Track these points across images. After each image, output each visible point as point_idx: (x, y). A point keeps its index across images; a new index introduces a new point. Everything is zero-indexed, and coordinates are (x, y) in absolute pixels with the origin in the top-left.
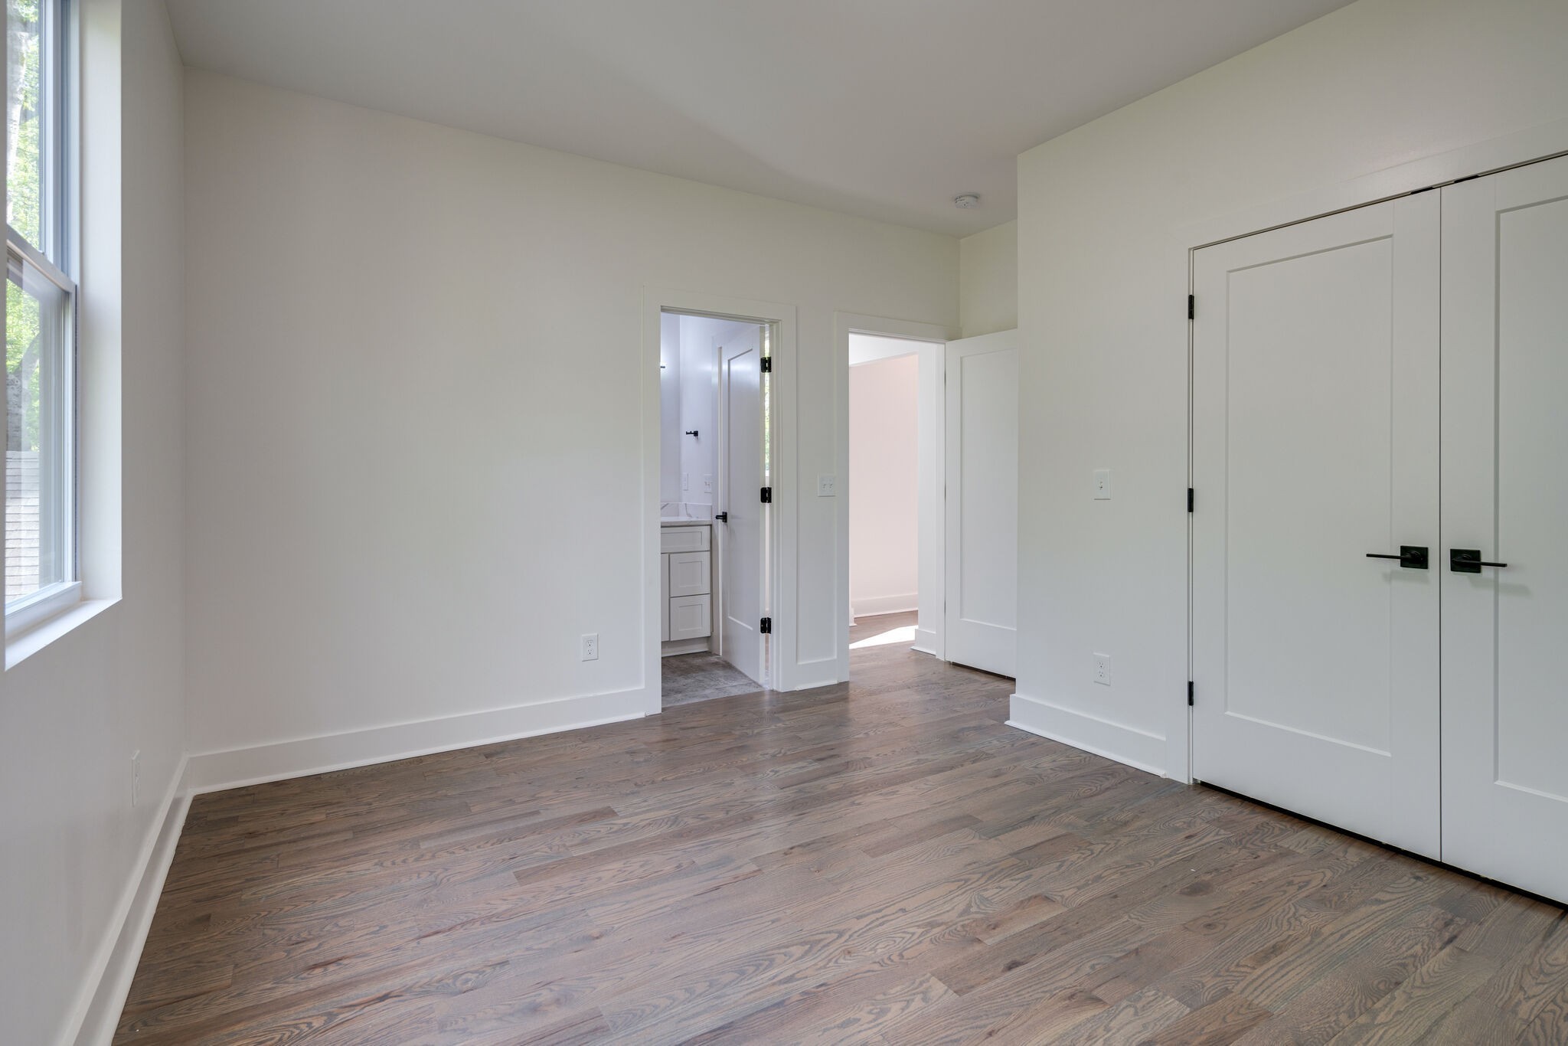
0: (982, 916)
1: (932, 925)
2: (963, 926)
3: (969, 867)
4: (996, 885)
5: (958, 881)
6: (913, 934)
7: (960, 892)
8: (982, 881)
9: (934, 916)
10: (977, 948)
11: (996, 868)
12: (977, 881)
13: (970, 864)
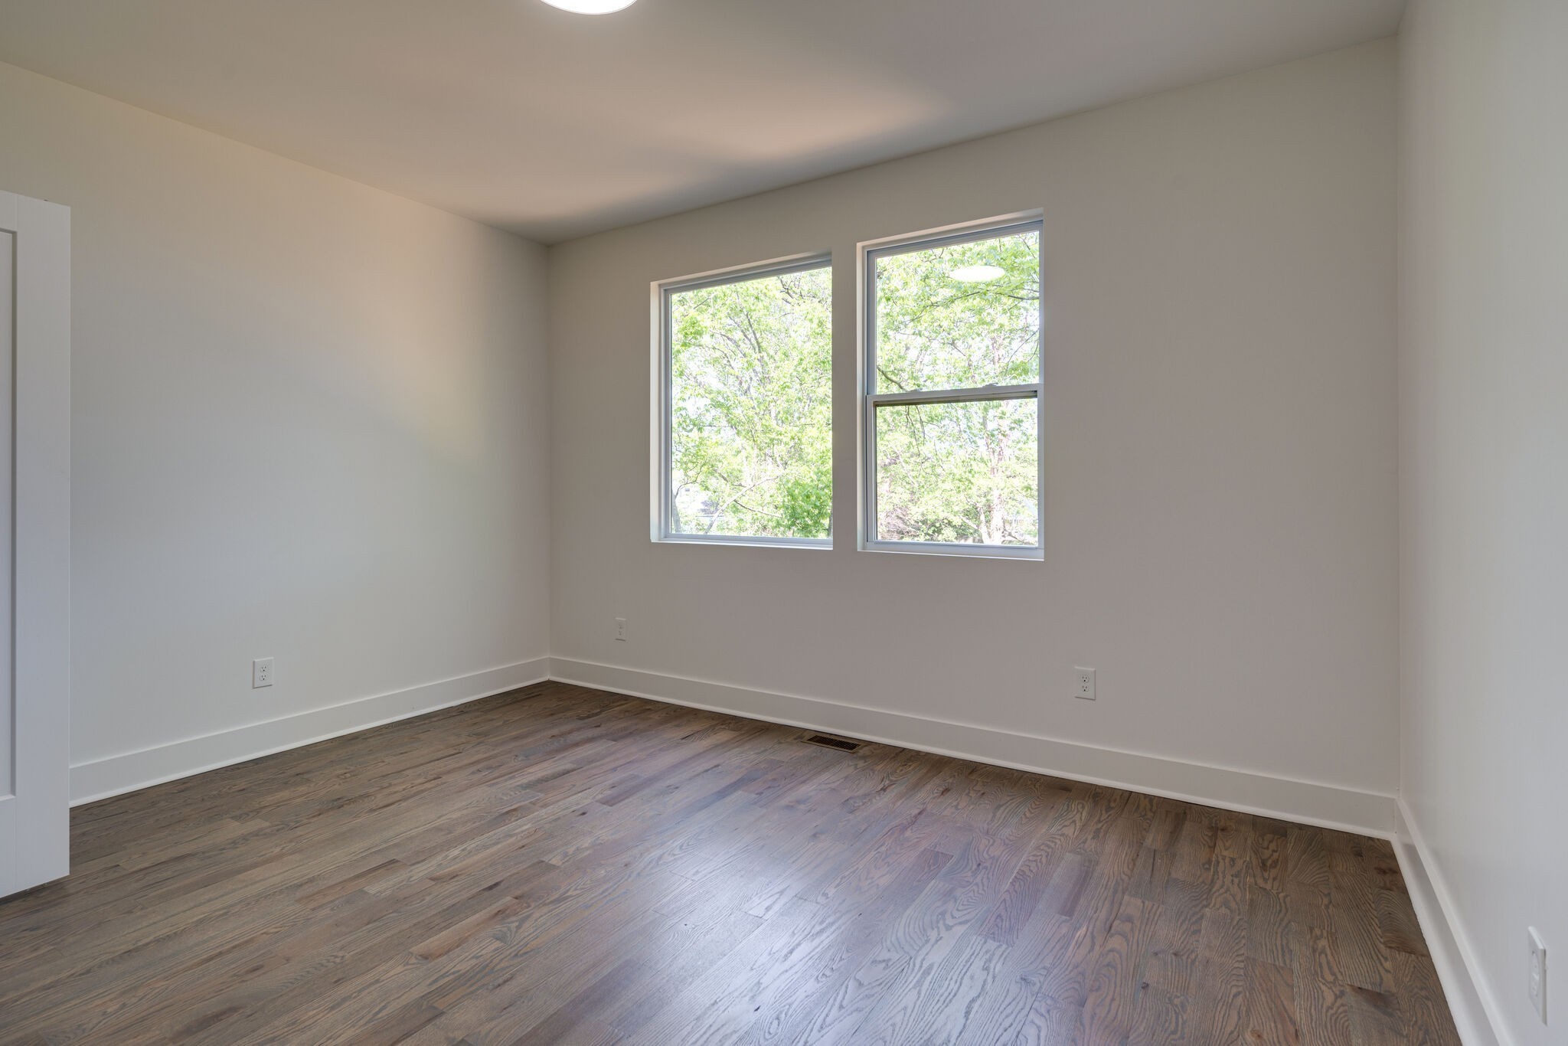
0: (506, 921)
1: (558, 901)
2: (529, 906)
3: (507, 976)
4: (481, 959)
5: (526, 953)
6: (576, 889)
7: (526, 940)
8: (496, 961)
9: (555, 909)
10: (518, 893)
11: (471, 986)
12: (502, 959)
13: (505, 982)
